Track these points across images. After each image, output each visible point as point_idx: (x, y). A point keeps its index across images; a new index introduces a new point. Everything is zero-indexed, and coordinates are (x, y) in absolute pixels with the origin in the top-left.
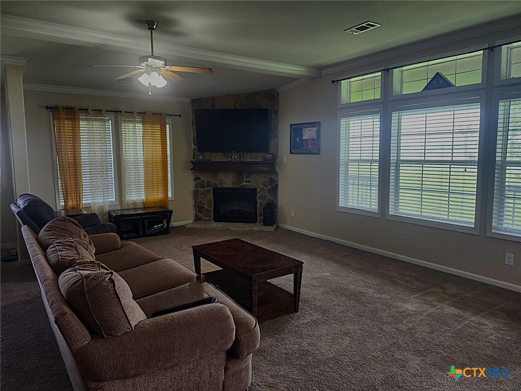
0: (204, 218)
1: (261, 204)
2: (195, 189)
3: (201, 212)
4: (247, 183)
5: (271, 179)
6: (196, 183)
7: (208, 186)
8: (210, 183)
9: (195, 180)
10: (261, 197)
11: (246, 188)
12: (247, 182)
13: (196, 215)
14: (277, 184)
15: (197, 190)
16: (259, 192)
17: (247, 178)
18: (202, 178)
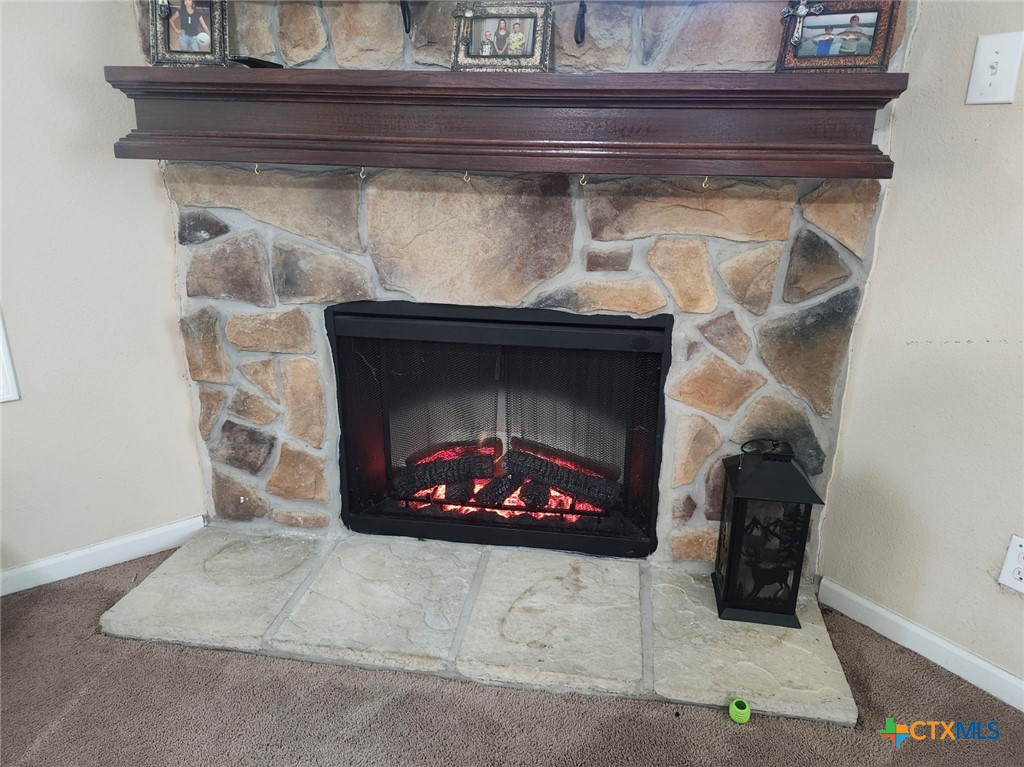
0: (281, 506)
1: (702, 438)
2: (197, 305)
3: (254, 469)
4: (598, 278)
5: (813, 252)
6: (197, 261)
7: (290, 281)
8: (302, 264)
9: (183, 239)
10: (707, 387)
11: (586, 311)
12: (595, 263)
13: (221, 487)
14: (856, 293)
15: (203, 312)
16: (692, 347)
17: (596, 235)
18: (240, 223)
